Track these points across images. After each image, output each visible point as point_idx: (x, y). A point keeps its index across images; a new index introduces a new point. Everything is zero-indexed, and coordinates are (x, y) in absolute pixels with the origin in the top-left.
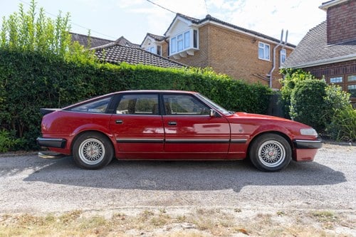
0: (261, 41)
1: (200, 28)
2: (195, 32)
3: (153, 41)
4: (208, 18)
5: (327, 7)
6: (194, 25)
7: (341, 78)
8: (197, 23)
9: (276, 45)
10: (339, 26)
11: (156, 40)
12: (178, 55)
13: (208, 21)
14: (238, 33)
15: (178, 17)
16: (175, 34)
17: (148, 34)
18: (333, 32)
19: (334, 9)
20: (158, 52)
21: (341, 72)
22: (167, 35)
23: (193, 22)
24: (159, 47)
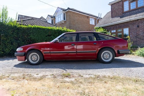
0: (91, 17)
1: (66, 13)
2: (64, 14)
3: (50, 17)
4: (69, 9)
5: (111, 4)
6: (64, 11)
7: (115, 30)
8: (65, 11)
9: (97, 19)
10: (115, 11)
11: (51, 17)
12: (58, 23)
13: (68, 10)
14: (81, 14)
15: (58, 9)
16: (57, 15)
17: (48, 15)
18: (113, 13)
19: (113, 5)
20: (52, 23)
21: (115, 28)
22: (55, 15)
23: (63, 10)
24: (52, 20)
